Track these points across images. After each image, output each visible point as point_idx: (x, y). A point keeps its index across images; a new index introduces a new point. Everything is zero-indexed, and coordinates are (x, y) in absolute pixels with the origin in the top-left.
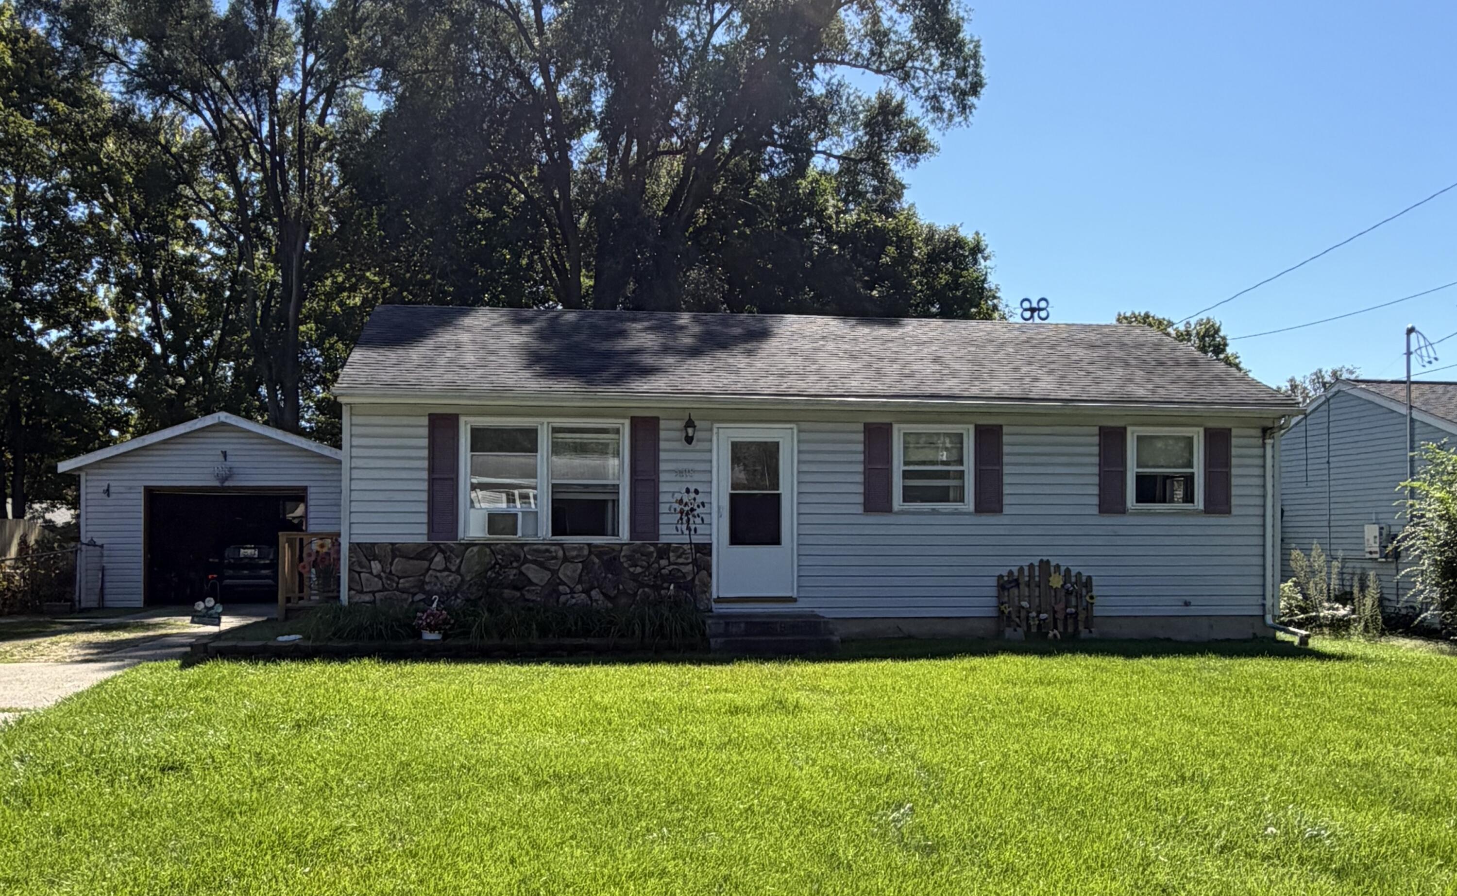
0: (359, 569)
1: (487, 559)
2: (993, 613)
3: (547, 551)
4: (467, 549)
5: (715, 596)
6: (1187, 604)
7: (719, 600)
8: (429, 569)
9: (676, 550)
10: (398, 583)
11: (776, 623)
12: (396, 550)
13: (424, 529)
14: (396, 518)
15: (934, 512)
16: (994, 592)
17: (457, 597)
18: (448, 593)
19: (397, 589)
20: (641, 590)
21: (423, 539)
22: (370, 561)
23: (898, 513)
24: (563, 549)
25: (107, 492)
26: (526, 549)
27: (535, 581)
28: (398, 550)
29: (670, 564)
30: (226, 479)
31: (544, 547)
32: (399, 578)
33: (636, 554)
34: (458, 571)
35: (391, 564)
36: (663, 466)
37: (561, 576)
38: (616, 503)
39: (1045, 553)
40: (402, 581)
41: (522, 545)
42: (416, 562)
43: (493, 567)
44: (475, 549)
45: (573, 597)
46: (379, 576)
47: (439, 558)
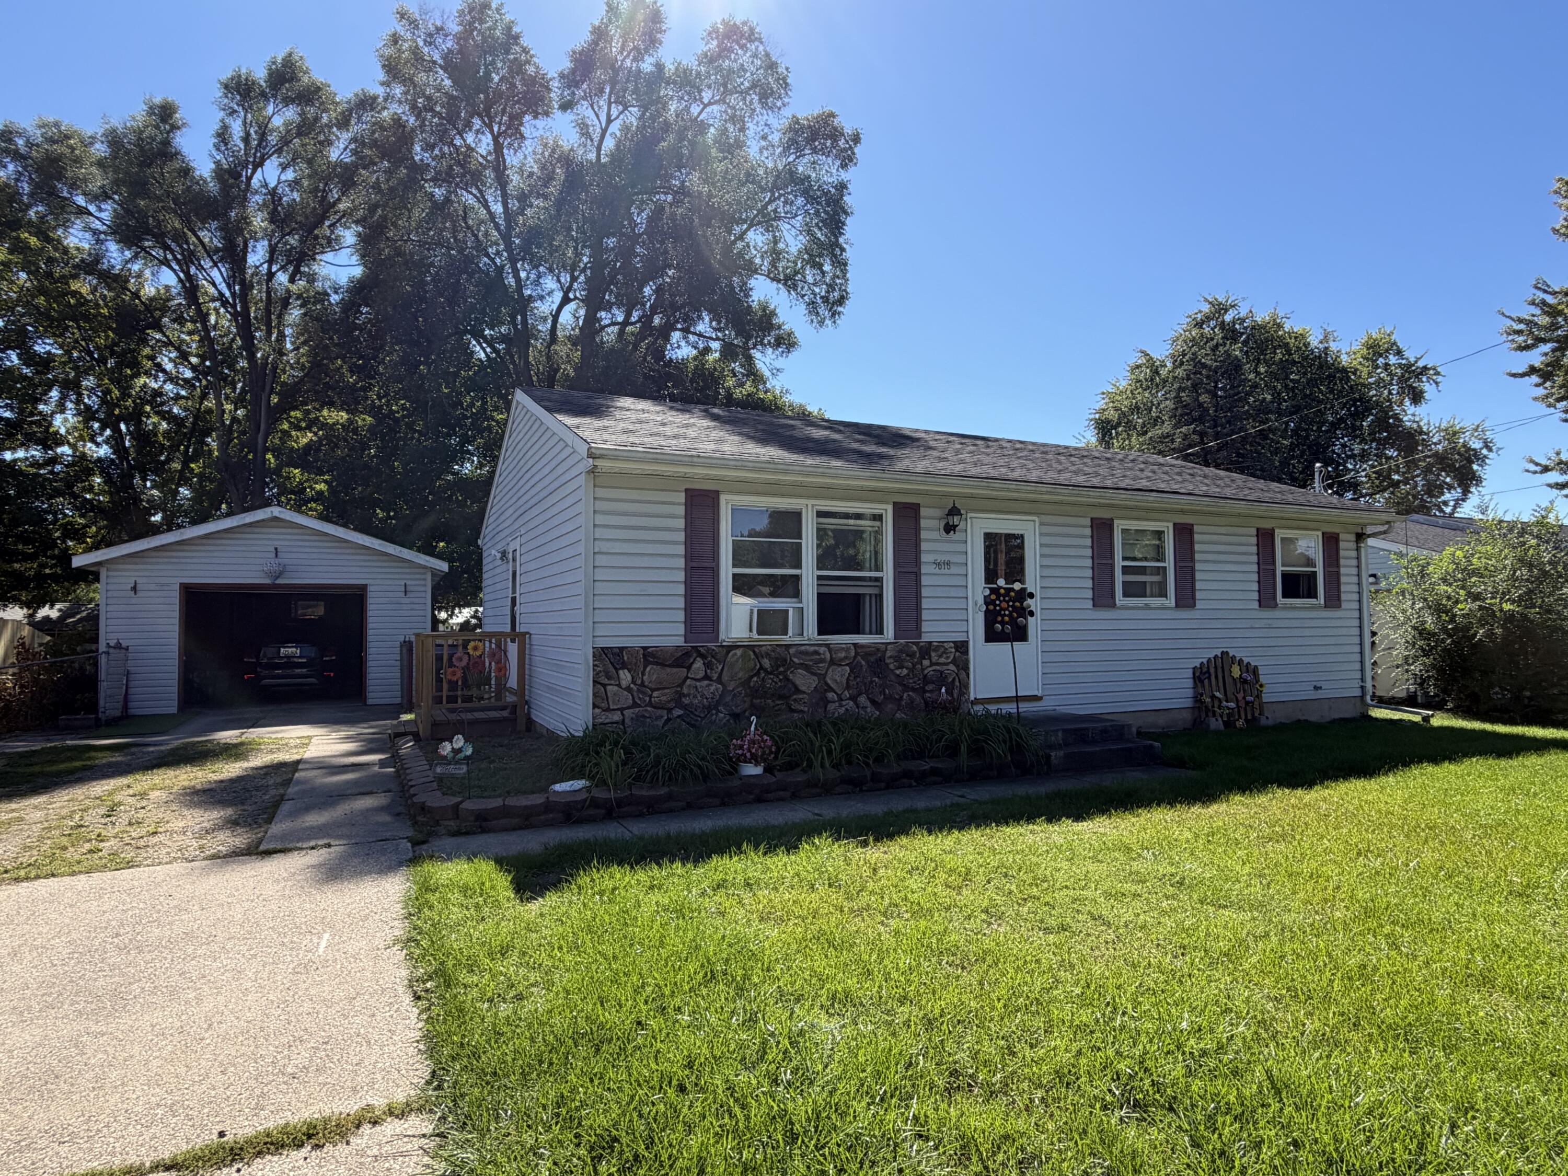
0: (606, 681)
1: (751, 664)
2: (1189, 703)
3: (816, 653)
4: (728, 653)
5: (972, 698)
6: (1316, 688)
7: (977, 701)
8: (687, 678)
9: (936, 649)
10: (651, 697)
11: (1087, 729)
12: (650, 656)
13: (681, 629)
14: (650, 616)
15: (1147, 607)
16: (1190, 683)
17: (718, 711)
18: (710, 706)
19: (650, 704)
20: (905, 695)
21: (680, 642)
22: (617, 670)
23: (1119, 608)
24: (830, 650)
25: (134, 589)
26: (792, 651)
27: (803, 688)
28: (652, 655)
29: (932, 664)
30: (277, 577)
31: (812, 648)
32: (653, 690)
33: (902, 654)
34: (719, 680)
35: (643, 674)
36: (924, 558)
37: (829, 682)
38: (879, 597)
39: (1224, 645)
40: (655, 694)
41: (788, 647)
42: (675, 670)
43: (758, 674)
44: (739, 652)
45: (841, 706)
46: (628, 689)
47: (699, 664)
